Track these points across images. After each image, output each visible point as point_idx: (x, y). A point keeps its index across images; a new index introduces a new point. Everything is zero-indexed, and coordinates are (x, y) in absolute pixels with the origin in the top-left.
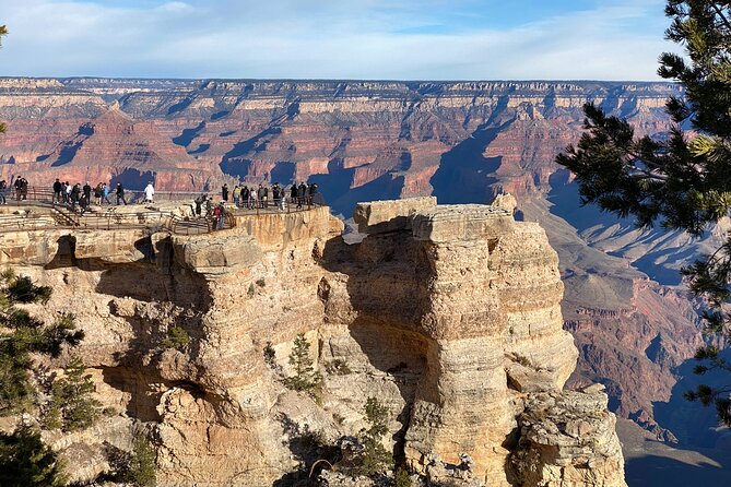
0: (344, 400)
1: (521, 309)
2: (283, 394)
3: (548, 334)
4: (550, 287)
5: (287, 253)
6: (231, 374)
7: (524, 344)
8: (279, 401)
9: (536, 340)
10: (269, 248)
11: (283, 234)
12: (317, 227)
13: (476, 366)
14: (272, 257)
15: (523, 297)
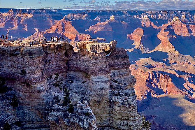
0: (71, 89)
1: (118, 69)
2: (51, 87)
3: (125, 76)
4: (126, 64)
5: (57, 54)
6: (35, 81)
7: (118, 78)
8: (50, 88)
9: (121, 77)
10: (52, 52)
11: (56, 49)
12: (65, 47)
13: (101, 82)
14: (53, 54)
15: (118, 66)
